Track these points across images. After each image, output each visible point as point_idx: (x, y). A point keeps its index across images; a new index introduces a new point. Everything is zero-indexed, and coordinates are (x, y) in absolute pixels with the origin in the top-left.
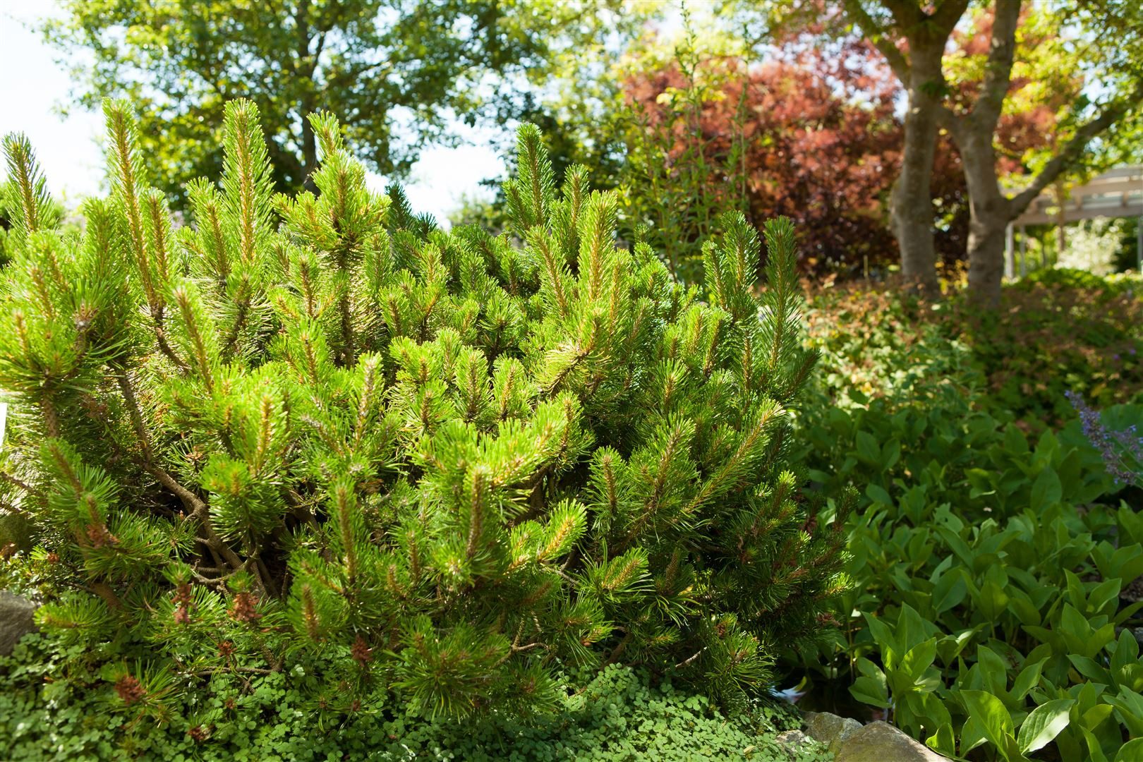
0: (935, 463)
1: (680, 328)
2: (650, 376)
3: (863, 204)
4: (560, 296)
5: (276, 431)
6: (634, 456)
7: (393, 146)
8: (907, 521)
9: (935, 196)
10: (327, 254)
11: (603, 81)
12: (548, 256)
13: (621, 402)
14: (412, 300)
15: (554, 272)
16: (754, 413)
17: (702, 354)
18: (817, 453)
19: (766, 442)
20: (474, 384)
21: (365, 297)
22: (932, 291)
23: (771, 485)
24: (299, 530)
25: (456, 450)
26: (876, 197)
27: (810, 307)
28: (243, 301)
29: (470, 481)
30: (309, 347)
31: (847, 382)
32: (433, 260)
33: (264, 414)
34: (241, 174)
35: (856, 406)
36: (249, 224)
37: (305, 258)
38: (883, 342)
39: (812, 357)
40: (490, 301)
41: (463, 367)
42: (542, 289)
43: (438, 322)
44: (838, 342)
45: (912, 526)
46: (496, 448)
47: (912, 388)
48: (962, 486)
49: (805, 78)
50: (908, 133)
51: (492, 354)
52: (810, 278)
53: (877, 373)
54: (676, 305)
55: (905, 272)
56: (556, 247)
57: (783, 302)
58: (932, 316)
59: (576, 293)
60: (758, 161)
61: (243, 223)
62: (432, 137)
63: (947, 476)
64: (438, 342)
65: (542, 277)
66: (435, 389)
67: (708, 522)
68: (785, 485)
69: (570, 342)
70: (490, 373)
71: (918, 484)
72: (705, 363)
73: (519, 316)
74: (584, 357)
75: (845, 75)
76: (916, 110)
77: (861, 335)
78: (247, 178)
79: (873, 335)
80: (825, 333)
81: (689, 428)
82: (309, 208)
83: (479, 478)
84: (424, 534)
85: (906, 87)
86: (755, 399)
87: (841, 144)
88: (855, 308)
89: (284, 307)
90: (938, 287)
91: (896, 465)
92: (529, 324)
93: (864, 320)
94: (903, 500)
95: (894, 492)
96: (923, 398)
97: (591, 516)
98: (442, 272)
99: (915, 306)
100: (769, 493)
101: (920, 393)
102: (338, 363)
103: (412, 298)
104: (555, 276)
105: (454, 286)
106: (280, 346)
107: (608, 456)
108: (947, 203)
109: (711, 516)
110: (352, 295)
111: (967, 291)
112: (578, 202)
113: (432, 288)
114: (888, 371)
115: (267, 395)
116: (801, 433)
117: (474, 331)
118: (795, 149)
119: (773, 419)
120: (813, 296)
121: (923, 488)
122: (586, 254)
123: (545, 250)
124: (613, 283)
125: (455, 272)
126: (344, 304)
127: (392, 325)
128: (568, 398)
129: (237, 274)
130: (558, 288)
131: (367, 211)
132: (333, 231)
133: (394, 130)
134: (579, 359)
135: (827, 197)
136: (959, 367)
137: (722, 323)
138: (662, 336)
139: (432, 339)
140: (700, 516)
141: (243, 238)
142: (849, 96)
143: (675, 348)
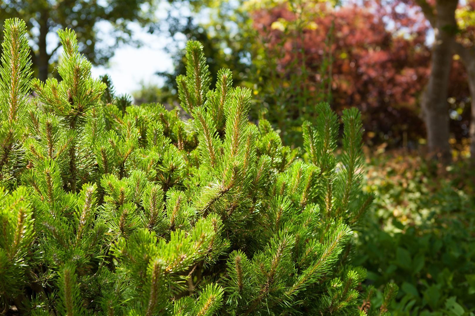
0: (446, 270)
1: (288, 176)
2: (267, 206)
3: (404, 99)
4: (211, 152)
5: (26, 232)
6: (255, 257)
7: (98, 46)
8: (429, 308)
9: (450, 96)
10: (63, 118)
11: (237, 12)
12: (205, 126)
13: (248, 222)
14: (115, 150)
15: (208, 136)
16: (332, 232)
17: (300, 193)
18: (371, 261)
19: (340, 251)
20: (154, 206)
21: (85, 147)
22: (447, 158)
23: (342, 280)
24: (35, 297)
25: (143, 249)
26: (413, 95)
27: (368, 165)
28: (7, 147)
29: (151, 269)
30: (50, 178)
31: (391, 215)
32: (130, 125)
33: (19, 219)
34: (12, 65)
35: (397, 231)
36: (15, 97)
37: (50, 121)
38: (415, 190)
39: (370, 198)
40: (166, 153)
41: (147, 195)
42: (199, 147)
43: (131, 165)
44: (386, 188)
45: (431, 310)
46: (168, 248)
47: (433, 220)
48: (464, 286)
49: (369, 17)
50: (434, 56)
51: (166, 187)
52: (369, 146)
53: (411, 209)
54: (284, 161)
55: (431, 144)
56: (210, 120)
57: (353, 161)
58: (447, 175)
59: (222, 151)
60: (338, 69)
61: (11, 96)
62: (124, 41)
63: (454, 279)
64: (131, 178)
65: (200, 139)
66: (129, 208)
67: (301, 302)
68: (351, 280)
69: (218, 182)
70: (165, 199)
71: (436, 283)
72: (302, 199)
73: (183, 164)
74: (226, 192)
75: (395, 16)
76: (440, 42)
77: (401, 184)
78: (16, 68)
79: (408, 185)
80: (378, 182)
81: (291, 241)
82: (54, 89)
83: (158, 267)
84: (118, 302)
85: (434, 26)
86: (333, 223)
87: (391, 61)
88: (397, 167)
89: (34, 151)
90: (450, 155)
91: (422, 271)
92: (190, 169)
93: (403, 175)
94: (426, 294)
95: (420, 288)
96: (440, 227)
97: (226, 295)
98: (137, 132)
99: (435, 167)
100: (341, 285)
101: (438, 224)
102: (66, 189)
103: (115, 148)
104: (209, 139)
105: (143, 142)
106: (29, 176)
107: (239, 256)
108: (458, 102)
109: (303, 299)
110: (77, 145)
111: (471, 159)
112: (225, 92)
113: (129, 142)
114: (418, 209)
115: (22, 208)
116: (360, 247)
117: (154, 172)
118: (361, 62)
119: (345, 237)
120: (371, 157)
121: (439, 286)
122: (230, 126)
123: (203, 123)
124: (246, 146)
125: (143, 133)
126: (72, 151)
127: (103, 166)
128: (215, 218)
129: (5, 129)
130: (210, 147)
131: (91, 92)
132: (69, 104)
133: (99, 36)
134: (223, 193)
135: (381, 94)
136: (463, 208)
137: (314, 174)
138: (275, 181)
139: (127, 176)
140: (296, 298)
141: (11, 106)
142: (397, 29)
143: (283, 189)
